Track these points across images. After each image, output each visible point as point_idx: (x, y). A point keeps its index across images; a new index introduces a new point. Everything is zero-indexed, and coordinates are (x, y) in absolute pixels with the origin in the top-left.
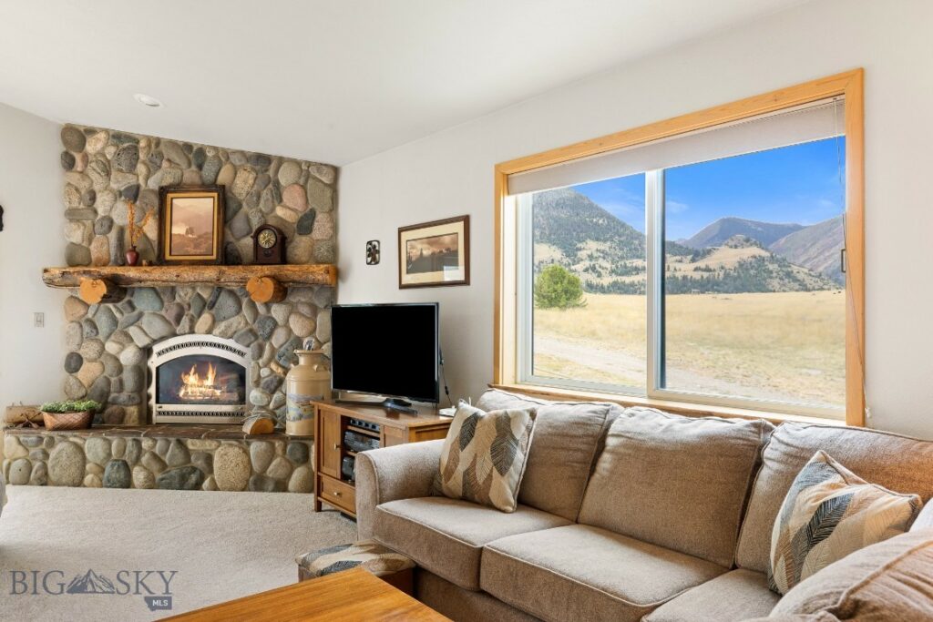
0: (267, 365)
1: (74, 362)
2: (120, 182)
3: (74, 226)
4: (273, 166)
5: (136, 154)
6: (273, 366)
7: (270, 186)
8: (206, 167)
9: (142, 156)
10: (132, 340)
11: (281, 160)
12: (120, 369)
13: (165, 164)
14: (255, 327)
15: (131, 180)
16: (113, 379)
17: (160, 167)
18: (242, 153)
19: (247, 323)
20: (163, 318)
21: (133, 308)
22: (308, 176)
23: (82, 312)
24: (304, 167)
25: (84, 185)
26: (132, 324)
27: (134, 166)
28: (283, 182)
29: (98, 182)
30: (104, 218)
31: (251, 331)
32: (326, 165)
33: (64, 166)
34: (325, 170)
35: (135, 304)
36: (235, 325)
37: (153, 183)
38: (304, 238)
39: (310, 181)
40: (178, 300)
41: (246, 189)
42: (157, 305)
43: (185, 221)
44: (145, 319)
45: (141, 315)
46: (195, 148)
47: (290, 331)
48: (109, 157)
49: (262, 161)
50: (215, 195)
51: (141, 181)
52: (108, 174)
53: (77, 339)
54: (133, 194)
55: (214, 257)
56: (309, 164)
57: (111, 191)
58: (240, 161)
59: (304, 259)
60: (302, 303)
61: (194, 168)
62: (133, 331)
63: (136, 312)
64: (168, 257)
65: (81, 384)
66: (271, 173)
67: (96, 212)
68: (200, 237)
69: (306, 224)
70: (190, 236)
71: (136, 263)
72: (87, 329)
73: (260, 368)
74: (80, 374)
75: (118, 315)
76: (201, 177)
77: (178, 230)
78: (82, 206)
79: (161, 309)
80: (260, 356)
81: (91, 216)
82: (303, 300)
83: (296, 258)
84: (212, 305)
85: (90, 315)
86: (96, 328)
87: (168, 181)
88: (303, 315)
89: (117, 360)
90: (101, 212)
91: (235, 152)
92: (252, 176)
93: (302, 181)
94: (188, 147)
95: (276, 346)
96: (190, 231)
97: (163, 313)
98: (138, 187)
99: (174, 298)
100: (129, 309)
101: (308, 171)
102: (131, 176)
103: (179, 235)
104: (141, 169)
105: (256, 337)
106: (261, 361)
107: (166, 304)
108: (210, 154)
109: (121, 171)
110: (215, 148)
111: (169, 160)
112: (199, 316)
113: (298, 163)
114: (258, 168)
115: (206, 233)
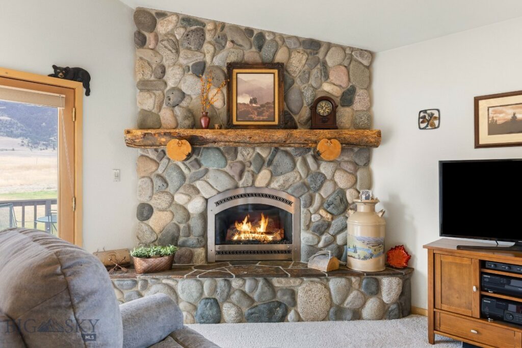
0: (316, 212)
1: (145, 212)
2: (188, 58)
3: (147, 95)
4: (322, 50)
5: (203, 35)
6: (322, 212)
7: (319, 66)
8: (265, 48)
9: (208, 37)
10: (198, 192)
11: (330, 45)
12: (188, 216)
13: (229, 44)
14: (308, 181)
15: (199, 58)
16: (182, 226)
17: (224, 47)
18: (297, 38)
19: (301, 177)
20: (226, 173)
21: (200, 165)
22: (351, 59)
23: (154, 168)
24: (348, 52)
25: (155, 61)
26: (198, 179)
27: (201, 45)
28: (330, 62)
29: (167, 57)
30: (173, 89)
31: (304, 184)
32: (366, 51)
33: (137, 43)
34: (366, 54)
35: (202, 162)
36: (292, 179)
37: (220, 60)
38: (348, 109)
39: (353, 63)
40: (240, 158)
41: (300, 67)
42: (223, 162)
43: (248, 92)
44: (211, 174)
45: (207, 171)
46: (255, 33)
47: (335, 184)
48: (178, 37)
49: (313, 46)
50: (276, 71)
51: (208, 59)
52: (178, 52)
53: (149, 192)
54: (200, 69)
55: (276, 122)
56: (352, 49)
57: (181, 65)
58: (295, 44)
59: (347, 126)
60: (346, 161)
61: (254, 49)
62: (199, 184)
63: (202, 168)
64: (235, 122)
65: (153, 231)
66: (321, 55)
67: (166, 84)
68: (262, 106)
69: (348, 97)
70: (254, 105)
71: (209, 126)
72: (158, 183)
73: (311, 214)
74: (152, 222)
75: (186, 171)
76: (260, 56)
77: (243, 100)
78: (153, 78)
79: (225, 166)
80: (311, 204)
81: (163, 87)
82: (346, 159)
83: (342, 125)
84: (270, 163)
85: (160, 171)
86: (166, 182)
87: (232, 58)
88: (346, 171)
89: (185, 209)
90: (171, 84)
91: (290, 37)
92: (305, 57)
93: (346, 63)
94: (249, 31)
95: (324, 196)
96: (254, 101)
97: (227, 169)
98: (204, 63)
99: (236, 157)
100: (198, 167)
101: (351, 54)
102: (198, 54)
103: (244, 104)
104: (208, 48)
105: (309, 188)
106: (311, 209)
107: (229, 162)
108: (268, 38)
109: (190, 49)
110: (274, 34)
111: (232, 42)
112: (259, 171)
113: (343, 49)
114: (309, 51)
115: (268, 103)
